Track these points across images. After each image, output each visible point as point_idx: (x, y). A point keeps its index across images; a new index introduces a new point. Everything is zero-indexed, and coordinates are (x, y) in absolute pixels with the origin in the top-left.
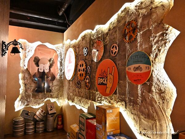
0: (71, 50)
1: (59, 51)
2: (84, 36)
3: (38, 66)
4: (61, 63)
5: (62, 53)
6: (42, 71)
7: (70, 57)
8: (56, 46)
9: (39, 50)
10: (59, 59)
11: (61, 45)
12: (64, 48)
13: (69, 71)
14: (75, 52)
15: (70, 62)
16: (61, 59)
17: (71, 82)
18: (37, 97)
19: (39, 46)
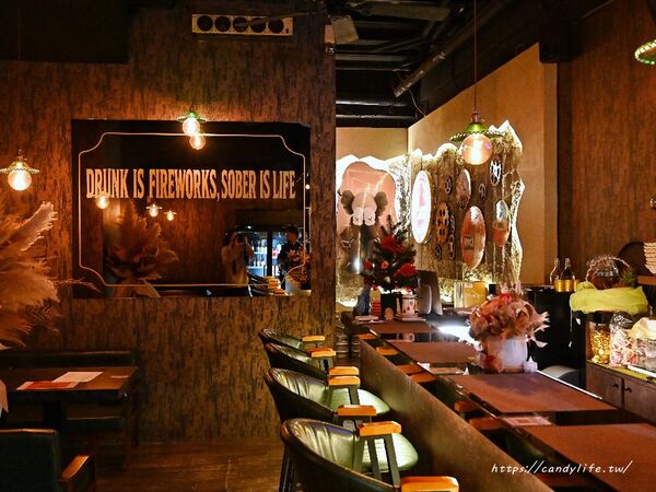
0: (424, 177)
1: (399, 173)
2: (446, 153)
3: (351, 212)
4: (403, 202)
5: (406, 177)
6: (360, 224)
7: (422, 191)
8: (390, 161)
9: (352, 174)
10: (398, 194)
11: (402, 158)
12: (409, 165)
13: (420, 222)
14: (432, 181)
15: (422, 203)
16: (403, 194)
17: (425, 248)
18: (351, 283)
19: (352, 166)
